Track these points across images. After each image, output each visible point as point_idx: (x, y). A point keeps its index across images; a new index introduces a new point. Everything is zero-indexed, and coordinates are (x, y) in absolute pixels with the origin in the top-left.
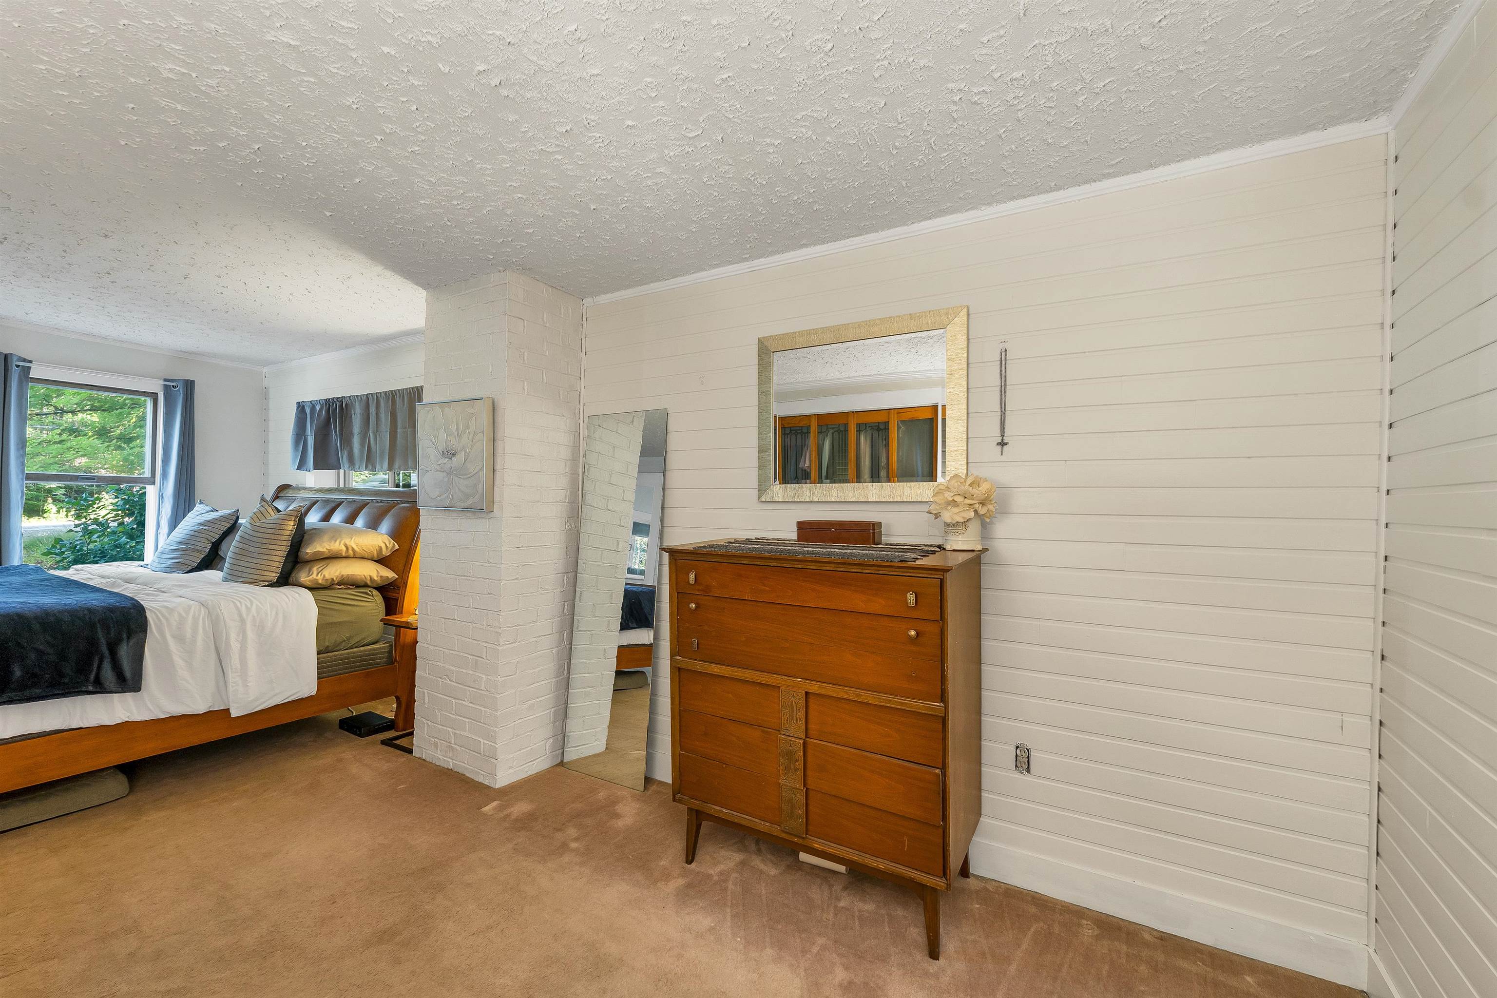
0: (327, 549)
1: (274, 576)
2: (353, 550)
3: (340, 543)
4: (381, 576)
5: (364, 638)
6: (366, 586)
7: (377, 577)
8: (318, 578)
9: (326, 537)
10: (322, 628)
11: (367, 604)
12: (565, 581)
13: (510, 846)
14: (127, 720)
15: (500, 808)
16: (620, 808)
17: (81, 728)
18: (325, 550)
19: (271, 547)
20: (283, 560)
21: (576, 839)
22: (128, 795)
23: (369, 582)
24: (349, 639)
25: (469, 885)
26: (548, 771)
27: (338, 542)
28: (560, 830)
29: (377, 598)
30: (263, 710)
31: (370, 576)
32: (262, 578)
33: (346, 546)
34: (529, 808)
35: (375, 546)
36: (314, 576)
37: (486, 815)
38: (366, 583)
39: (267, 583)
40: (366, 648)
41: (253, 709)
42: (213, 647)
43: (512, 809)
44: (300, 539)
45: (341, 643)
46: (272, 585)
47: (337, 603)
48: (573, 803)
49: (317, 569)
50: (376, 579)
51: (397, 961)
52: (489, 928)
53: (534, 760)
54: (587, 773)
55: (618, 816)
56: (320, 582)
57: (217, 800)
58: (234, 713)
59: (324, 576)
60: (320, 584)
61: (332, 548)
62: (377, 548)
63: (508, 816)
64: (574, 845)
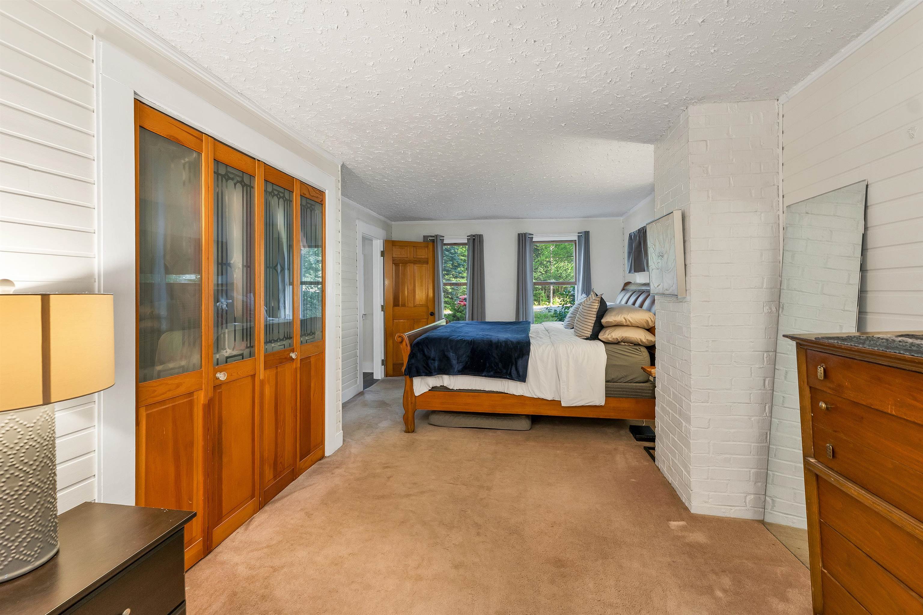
0: (613, 320)
1: (589, 333)
2: (629, 321)
3: (621, 316)
4: (647, 340)
5: (635, 378)
6: (639, 345)
7: (645, 340)
8: (608, 337)
9: (614, 313)
10: (608, 367)
11: (637, 356)
12: (765, 359)
13: (669, 560)
14: (522, 394)
15: (683, 529)
16: (792, 593)
17: (508, 393)
18: (612, 321)
19: (588, 317)
20: (593, 325)
21: (725, 591)
22: (530, 430)
23: (640, 343)
24: (626, 376)
25: (621, 567)
26: (745, 522)
27: (620, 316)
28: (716, 574)
29: (644, 354)
30: (576, 406)
31: (640, 339)
32: (584, 334)
33: (624, 318)
34: (704, 541)
35: (644, 319)
36: (606, 335)
37: (669, 527)
38: (638, 343)
39: (585, 337)
40: (637, 384)
41: (572, 404)
42: (555, 367)
43: (691, 534)
44: (602, 313)
45: (622, 378)
46: (587, 339)
47: (617, 353)
48: (746, 559)
49: (609, 332)
50: (644, 341)
51: (552, 582)
52: (611, 605)
53: (733, 506)
54: (784, 542)
55: (785, 599)
56: (610, 339)
57: (554, 447)
58: (563, 404)
59: (612, 336)
60: (610, 341)
61: (616, 319)
62: (645, 321)
63: (683, 537)
64: (719, 594)
